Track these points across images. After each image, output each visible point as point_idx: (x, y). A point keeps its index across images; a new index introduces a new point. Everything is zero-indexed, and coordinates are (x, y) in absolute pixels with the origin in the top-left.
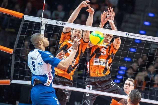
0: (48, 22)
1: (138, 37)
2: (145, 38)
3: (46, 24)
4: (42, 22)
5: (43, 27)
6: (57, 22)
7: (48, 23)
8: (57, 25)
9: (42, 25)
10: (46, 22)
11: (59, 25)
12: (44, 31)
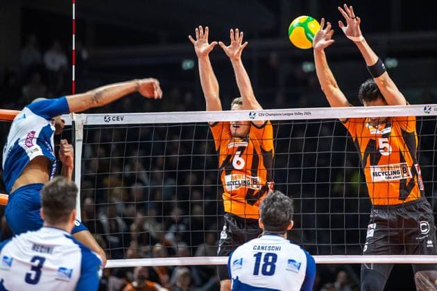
0: (86, 122)
1: (275, 115)
2: (289, 114)
3: (85, 126)
4: (73, 122)
5: (79, 134)
6: (105, 118)
7: (88, 124)
8: (106, 123)
9: (76, 129)
10: (82, 121)
11: (110, 123)
12: (81, 142)
